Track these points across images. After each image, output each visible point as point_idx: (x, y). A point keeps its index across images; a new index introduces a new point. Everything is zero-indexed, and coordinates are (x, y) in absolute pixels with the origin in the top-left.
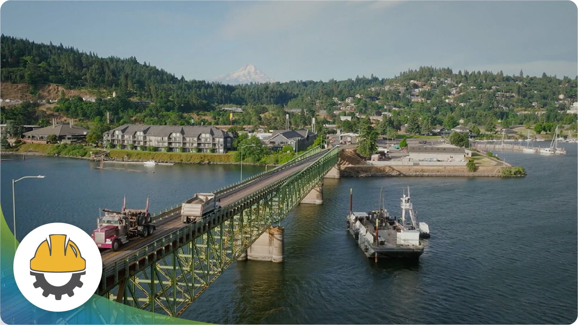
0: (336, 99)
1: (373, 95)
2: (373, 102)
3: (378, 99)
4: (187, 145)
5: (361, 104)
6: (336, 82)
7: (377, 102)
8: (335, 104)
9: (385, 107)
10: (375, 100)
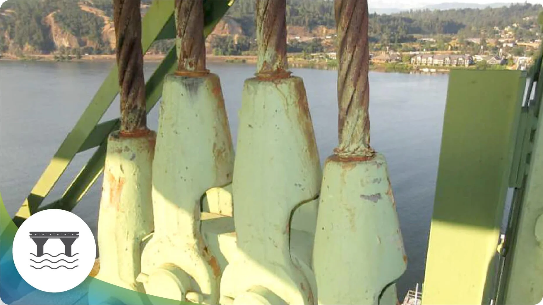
0: (496, 28)
1: (528, 23)
2: (528, 30)
3: (532, 28)
4: (445, 63)
5: (518, 32)
6: (491, 10)
7: (531, 30)
8: (497, 32)
9: (537, 34)
10: (529, 29)
